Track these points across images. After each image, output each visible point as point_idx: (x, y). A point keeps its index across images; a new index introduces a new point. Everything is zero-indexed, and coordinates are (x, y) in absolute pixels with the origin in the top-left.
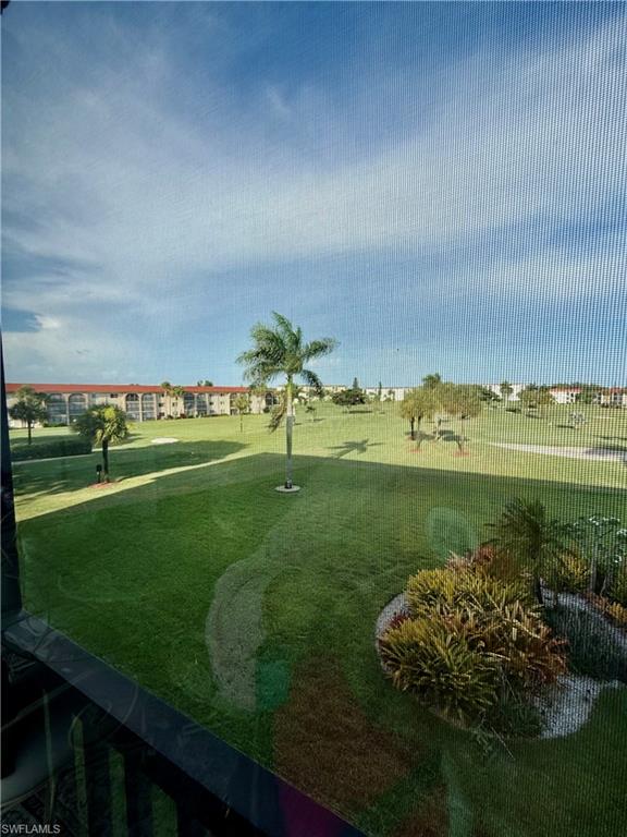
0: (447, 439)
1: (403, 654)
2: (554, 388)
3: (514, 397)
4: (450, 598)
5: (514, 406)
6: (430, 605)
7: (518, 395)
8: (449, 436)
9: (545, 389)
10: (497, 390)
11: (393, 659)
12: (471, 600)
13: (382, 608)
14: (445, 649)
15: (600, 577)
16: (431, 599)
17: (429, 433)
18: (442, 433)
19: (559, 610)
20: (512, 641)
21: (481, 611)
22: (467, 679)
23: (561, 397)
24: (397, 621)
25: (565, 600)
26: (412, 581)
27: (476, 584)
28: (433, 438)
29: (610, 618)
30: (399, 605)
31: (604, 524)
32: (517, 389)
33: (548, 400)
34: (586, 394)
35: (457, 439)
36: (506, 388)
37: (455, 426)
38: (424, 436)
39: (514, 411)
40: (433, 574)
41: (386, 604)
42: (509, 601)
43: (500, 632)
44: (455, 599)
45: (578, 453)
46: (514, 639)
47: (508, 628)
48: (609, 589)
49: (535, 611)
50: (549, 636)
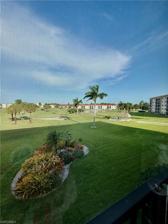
0: (25, 119)
1: (24, 189)
2: (51, 104)
3: (42, 107)
4: (37, 164)
5: (43, 109)
6: (31, 169)
7: (44, 106)
8: (26, 118)
9: (49, 104)
10: (38, 104)
11: (21, 193)
12: (43, 161)
13: (12, 180)
14: (38, 178)
15: (66, 143)
16: (31, 167)
17: (19, 118)
18: (23, 117)
19: (61, 153)
20: (54, 165)
21: (46, 162)
22: (45, 181)
23: (52, 106)
24: (20, 180)
25: (62, 151)
26: (23, 165)
27: (43, 156)
28: (20, 119)
29: (69, 151)
30: (19, 175)
31: (66, 132)
32: (43, 104)
33: (50, 107)
34: (57, 106)
35: (29, 119)
36: (40, 104)
37: (28, 115)
38: (17, 119)
39: (43, 110)
40: (30, 159)
41: (14, 177)
42: (52, 156)
43: (51, 165)
44: (38, 163)
45: (57, 119)
46: (54, 164)
47: (53, 163)
48: (68, 145)
49: (57, 156)
50: (61, 160)
